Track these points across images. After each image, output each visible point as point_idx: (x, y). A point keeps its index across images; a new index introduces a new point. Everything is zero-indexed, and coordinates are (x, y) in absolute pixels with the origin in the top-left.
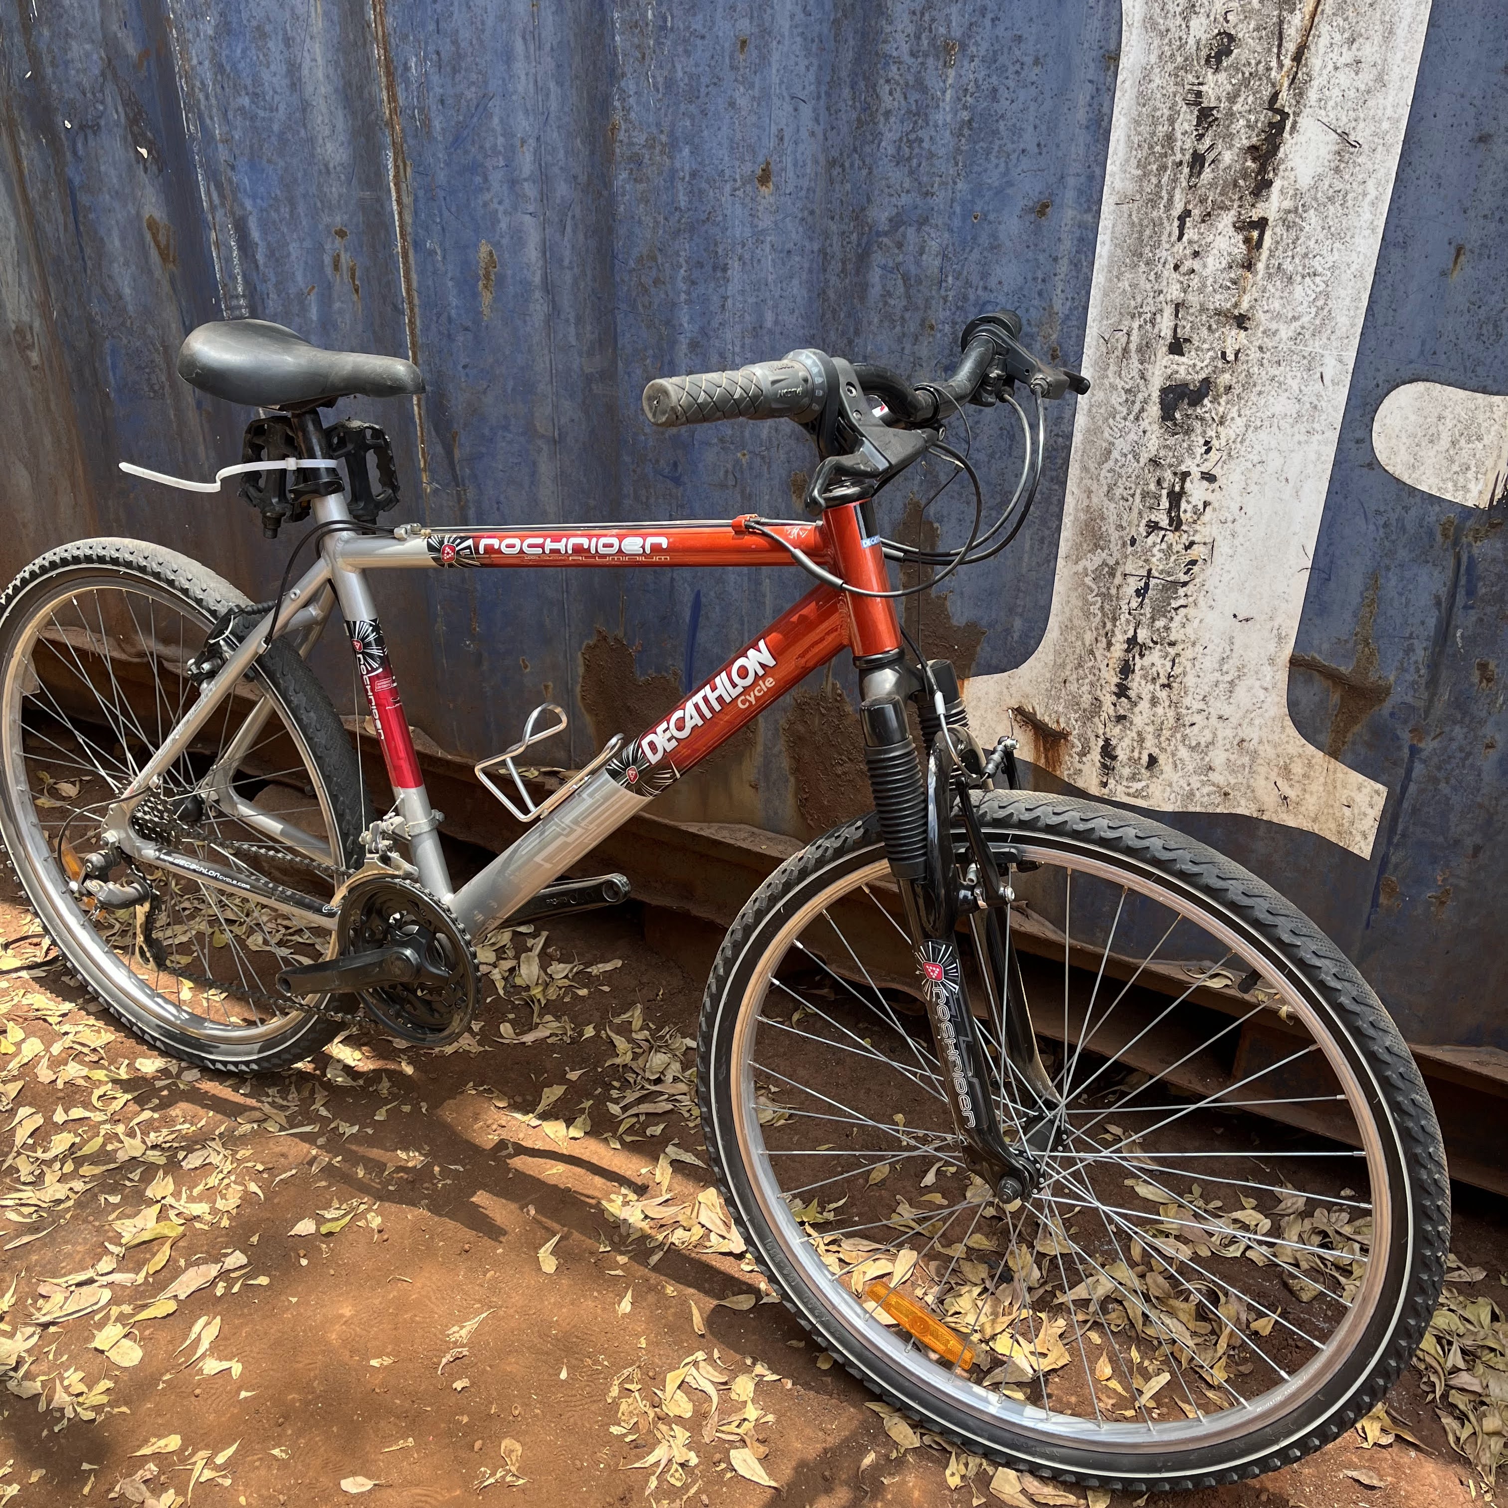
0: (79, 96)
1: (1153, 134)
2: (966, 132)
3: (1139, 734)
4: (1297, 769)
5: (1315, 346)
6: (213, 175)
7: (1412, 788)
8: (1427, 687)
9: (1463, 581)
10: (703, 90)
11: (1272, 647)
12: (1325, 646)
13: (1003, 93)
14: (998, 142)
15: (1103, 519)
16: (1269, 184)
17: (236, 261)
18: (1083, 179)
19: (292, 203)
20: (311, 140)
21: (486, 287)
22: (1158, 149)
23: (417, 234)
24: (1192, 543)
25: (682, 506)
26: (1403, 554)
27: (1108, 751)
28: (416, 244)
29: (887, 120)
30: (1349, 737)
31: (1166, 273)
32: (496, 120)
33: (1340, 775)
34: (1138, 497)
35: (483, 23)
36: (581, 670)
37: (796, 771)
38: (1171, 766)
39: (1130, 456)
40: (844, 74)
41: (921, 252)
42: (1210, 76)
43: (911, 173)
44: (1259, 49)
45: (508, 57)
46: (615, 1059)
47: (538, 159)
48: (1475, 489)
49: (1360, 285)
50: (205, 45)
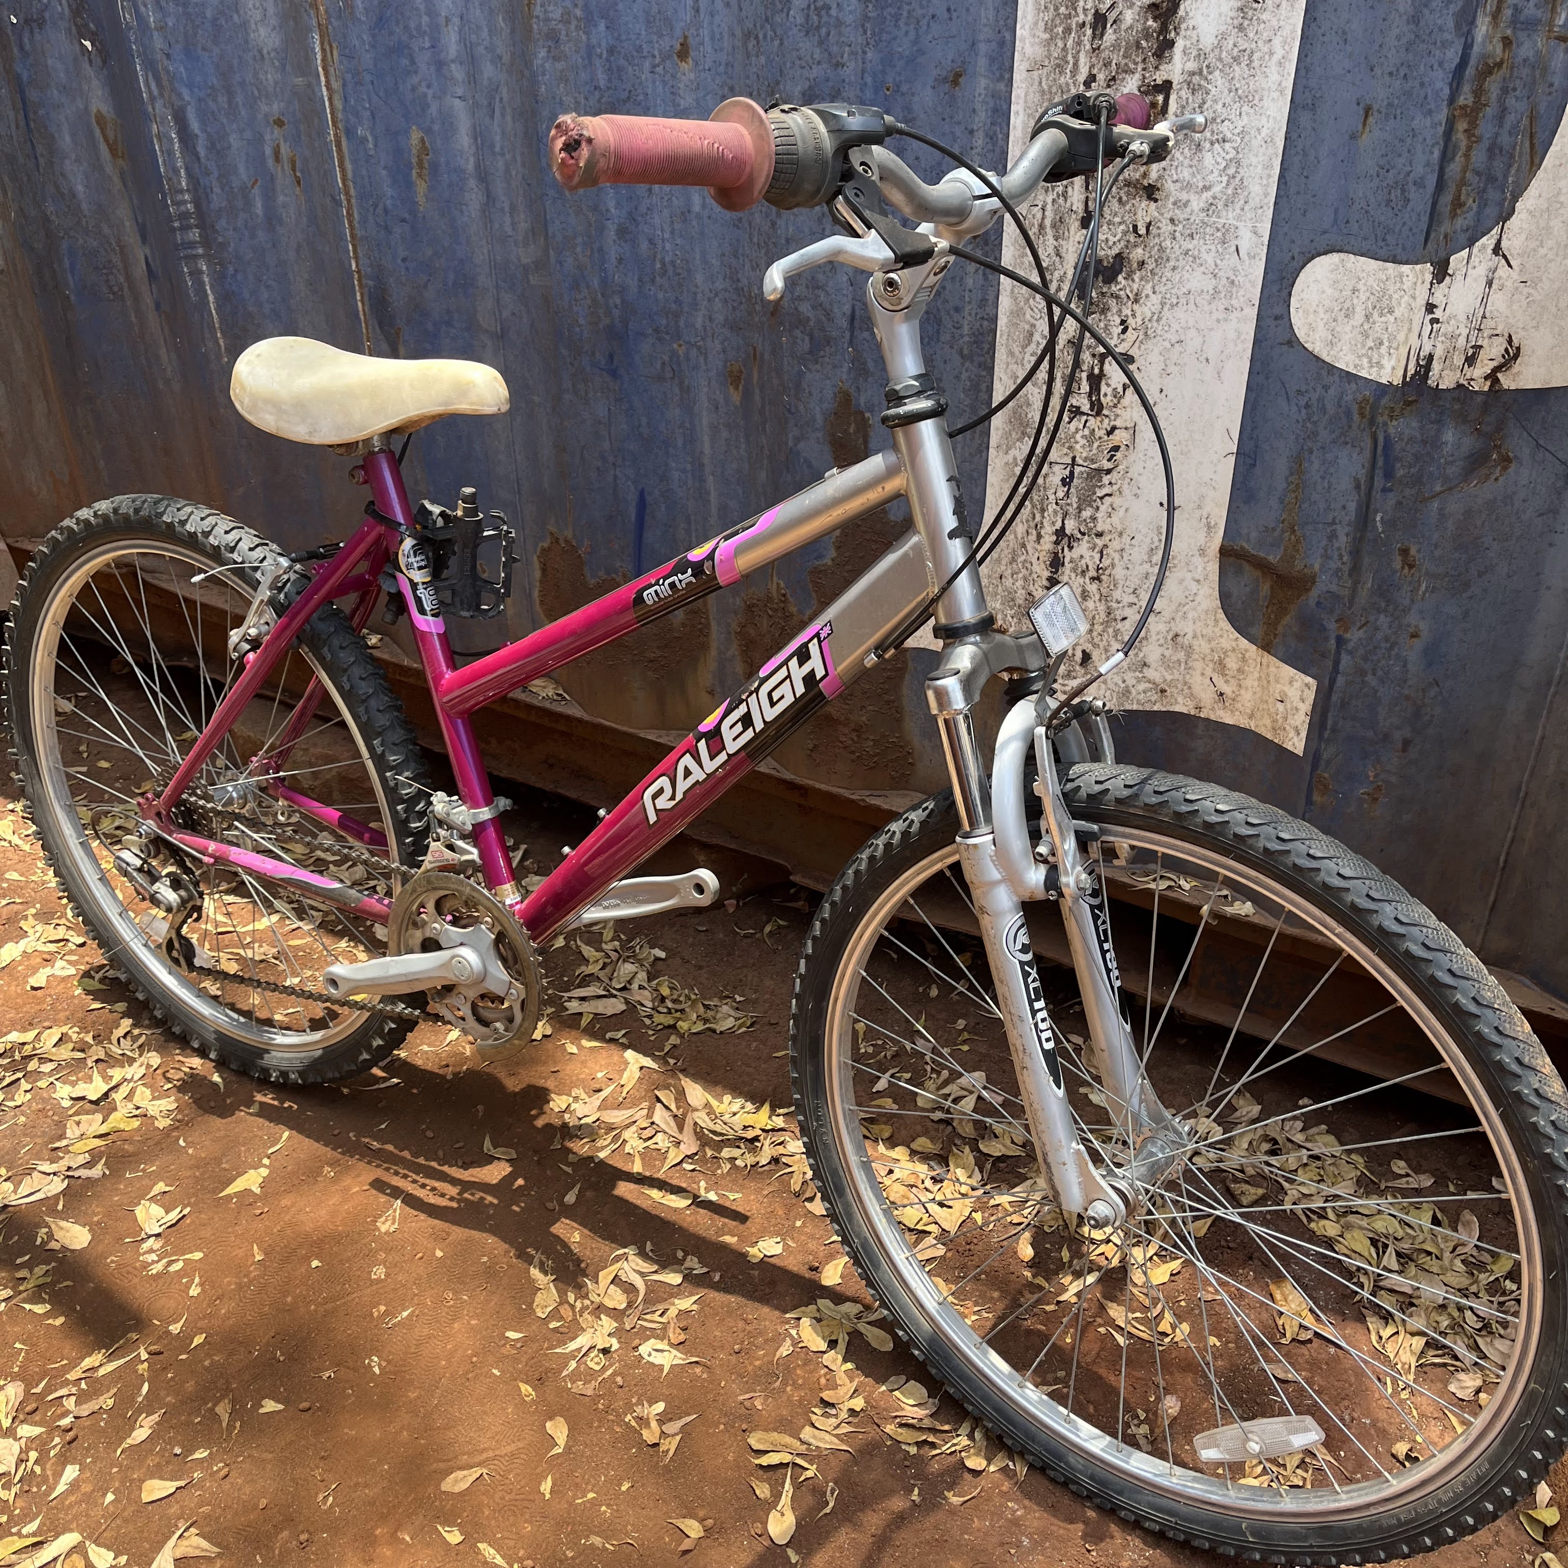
4: (1232, 663)
5: (1229, 217)
6: (150, 65)
7: (1340, 680)
8: (1350, 575)
9: (1380, 462)
11: (1201, 537)
12: (1254, 535)
14: (906, 7)
15: (1029, 405)
16: (1171, 44)
17: (178, 155)
18: (994, 45)
19: (230, 94)
20: (244, 25)
21: (420, 175)
22: (1062, 10)
23: (348, 121)
24: (1114, 428)
25: (620, 400)
26: (1324, 435)
28: (348, 131)
30: (1280, 629)
33: (1272, 669)
34: (1059, 381)
36: (538, 574)
43: (821, 43)
46: (583, 968)
47: (462, 40)
48: (1388, 364)
49: (1271, 151)
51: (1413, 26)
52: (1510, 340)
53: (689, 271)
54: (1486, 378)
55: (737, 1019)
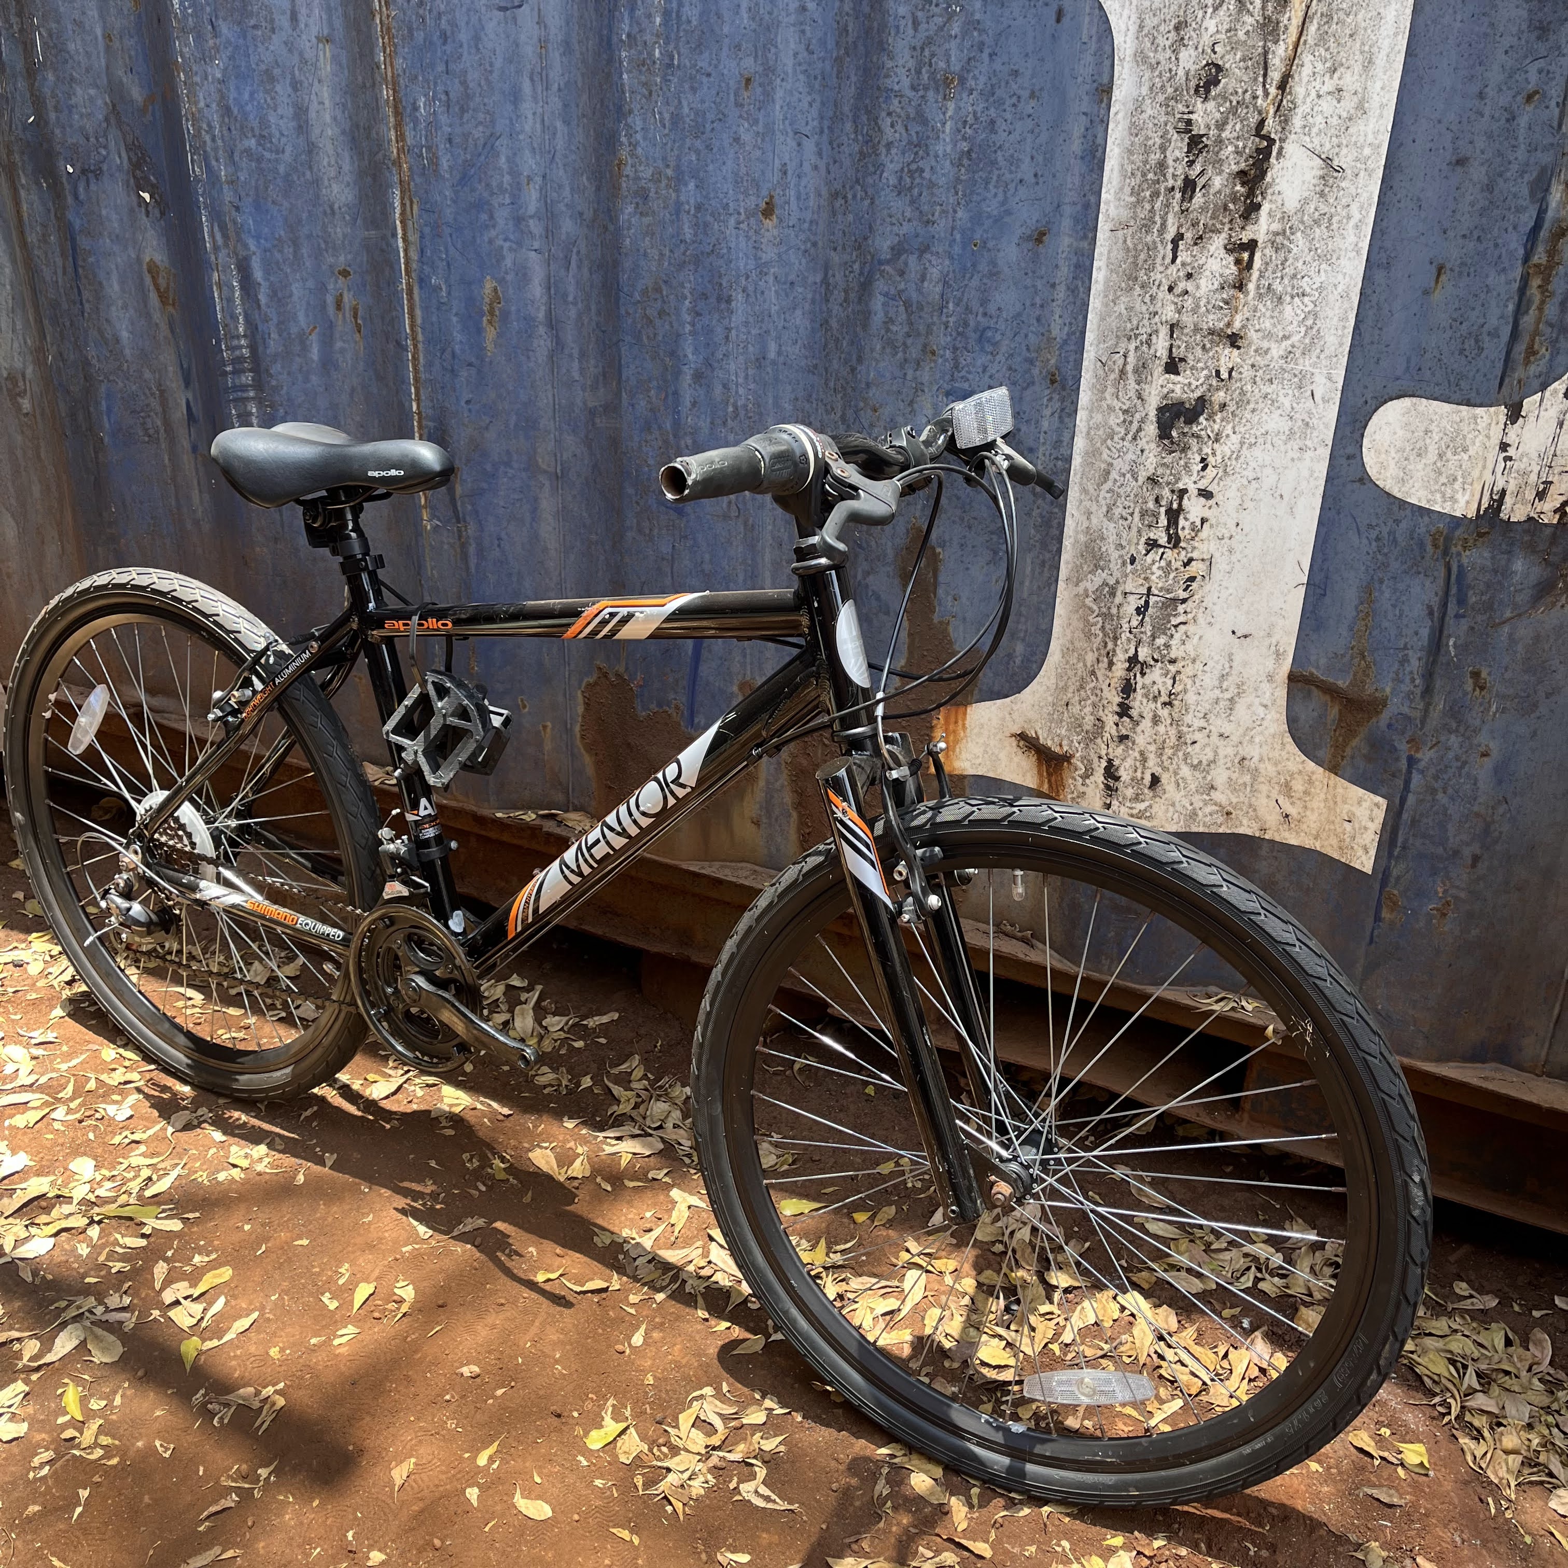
0: (82, 141)
1: (1146, 162)
2: (965, 162)
3: (1142, 753)
4: (1298, 786)
5: (1305, 364)
6: (217, 216)
7: (1411, 799)
8: (1423, 696)
10: (708, 127)
11: (1270, 664)
12: (1323, 661)
13: (1001, 125)
14: (996, 172)
15: (1103, 539)
16: (1258, 207)
17: (238, 302)
18: (1079, 207)
19: (296, 244)
20: (317, 182)
21: (490, 322)
22: (1150, 176)
23: (422, 271)
24: (1190, 560)
25: (686, 537)
26: (1395, 566)
27: (1111, 772)
28: (421, 281)
29: (888, 150)
30: (1348, 751)
31: (1160, 295)
32: (503, 159)
33: (1340, 790)
34: (1137, 516)
35: (491, 65)
36: (580, 709)
37: (799, 805)
38: (1173, 785)
39: (1128, 476)
40: (846, 109)
41: (923, 278)
42: (1199, 105)
43: (912, 202)
44: (1245, 78)
45: (515, 97)
46: (615, 1108)
47: (543, 197)
48: (1462, 499)
49: (1346, 305)
50: (212, 88)
51: (1486, 194)
53: (761, 414)
54: (1555, 512)
55: (778, 1157)
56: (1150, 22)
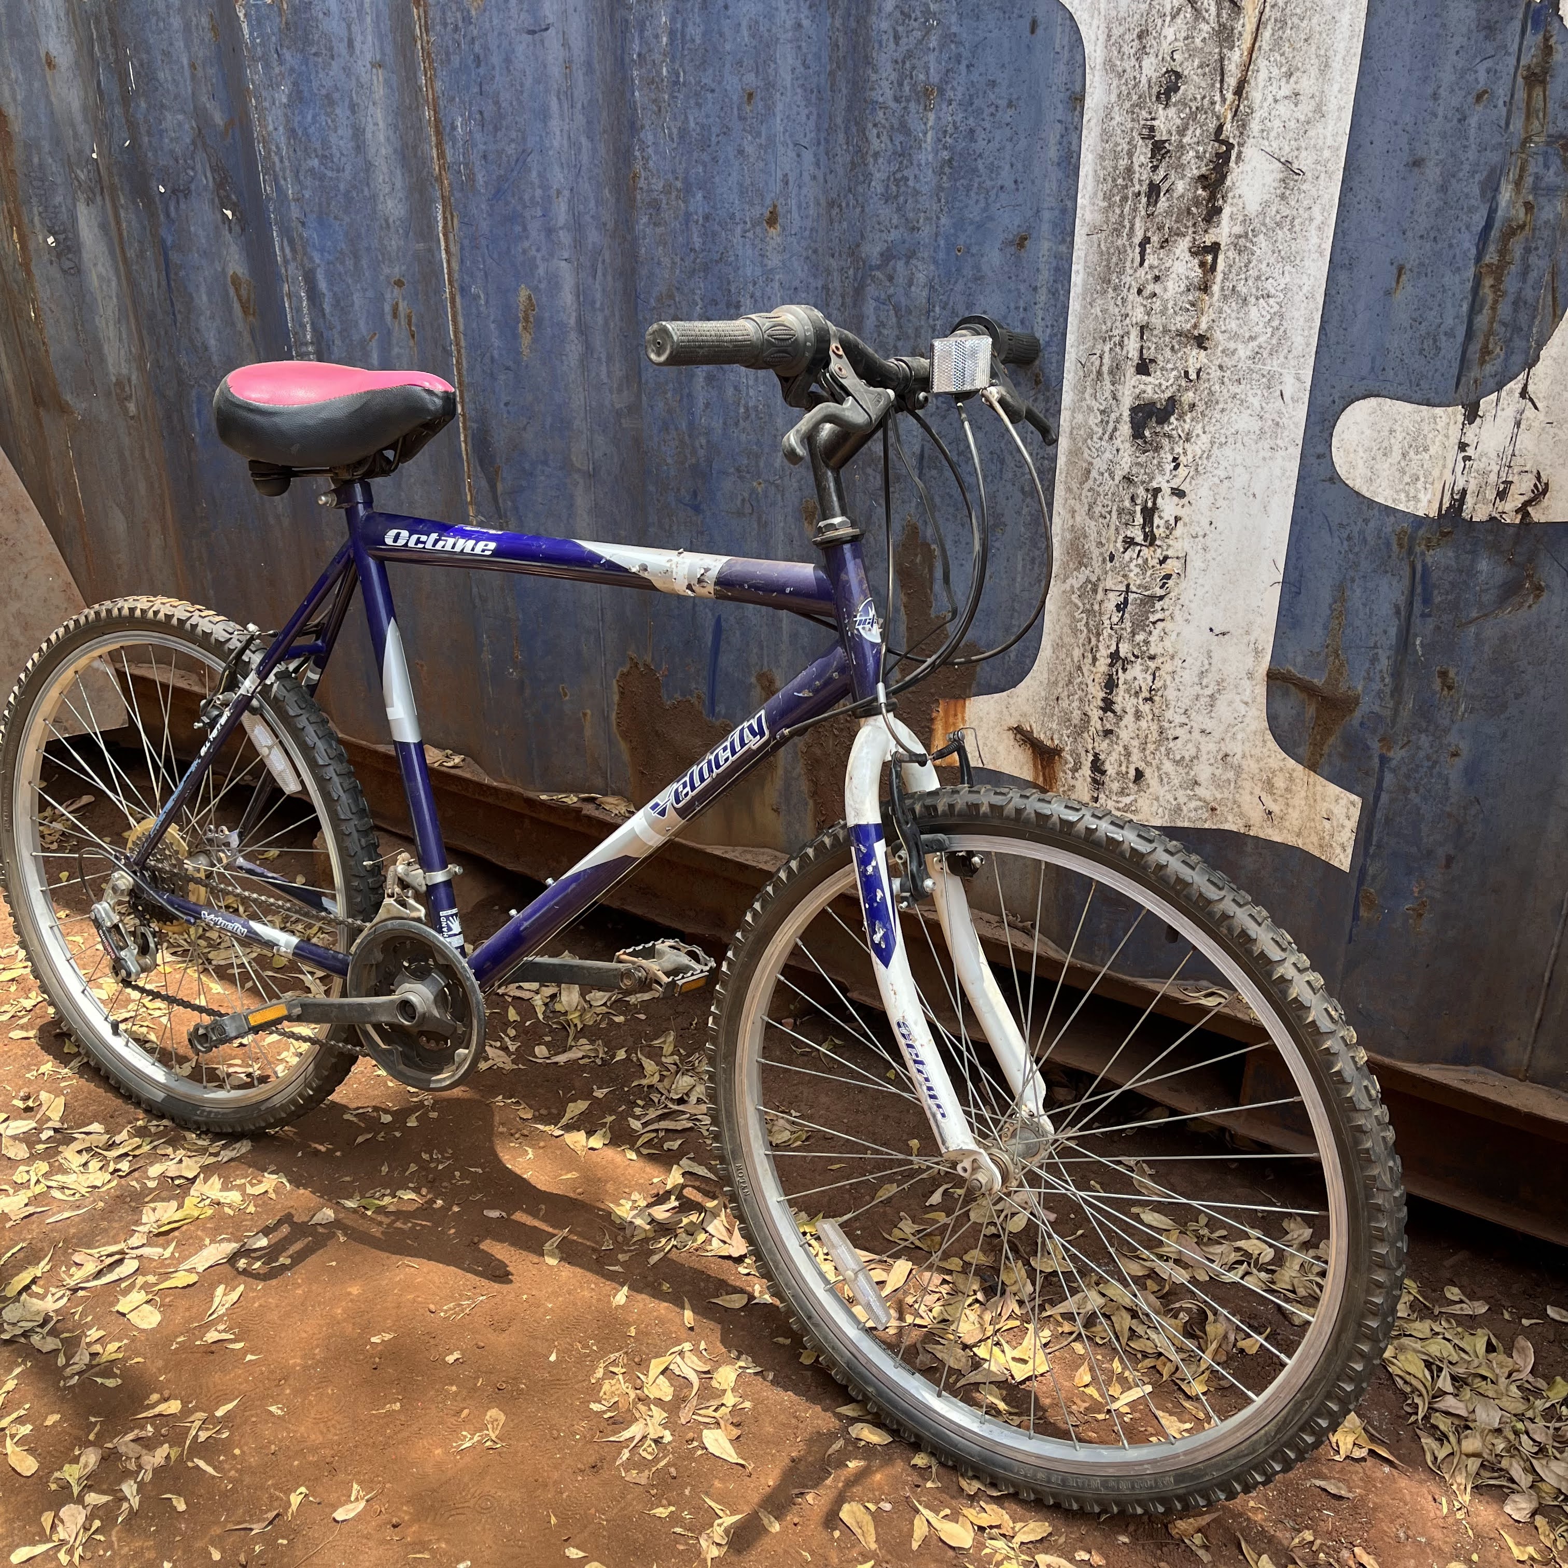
0: (172, 163)
1: (1115, 168)
2: (947, 170)
3: (1126, 748)
4: (1280, 783)
5: (1273, 365)
6: (286, 232)
7: (1384, 798)
8: (1392, 696)
9: (1419, 590)
10: (714, 138)
11: (1250, 661)
12: (1300, 659)
13: (980, 135)
14: (977, 180)
15: (1085, 537)
16: (1219, 210)
17: (305, 311)
18: (1057, 212)
19: (356, 257)
20: (374, 197)
21: (525, 328)
22: (1120, 181)
23: (463, 280)
24: (1166, 558)
25: (702, 533)
26: (1365, 565)
27: (1097, 766)
28: (464, 290)
29: (876, 160)
30: (1326, 748)
31: (1131, 297)
32: (534, 174)
33: (1319, 788)
34: (1115, 514)
35: (522, 85)
36: (616, 698)
37: (814, 794)
38: (1156, 779)
39: (1106, 475)
40: (839, 121)
41: (910, 284)
42: (1161, 111)
43: (899, 209)
44: (1203, 84)
45: (544, 115)
46: (643, 1080)
47: (571, 208)
48: (1424, 498)
49: (1312, 306)
50: (279, 112)
51: (1441, 195)
52: (1538, 477)
53: (771, 415)
54: (1517, 512)
55: (793, 1133)
56: (1116, 32)
